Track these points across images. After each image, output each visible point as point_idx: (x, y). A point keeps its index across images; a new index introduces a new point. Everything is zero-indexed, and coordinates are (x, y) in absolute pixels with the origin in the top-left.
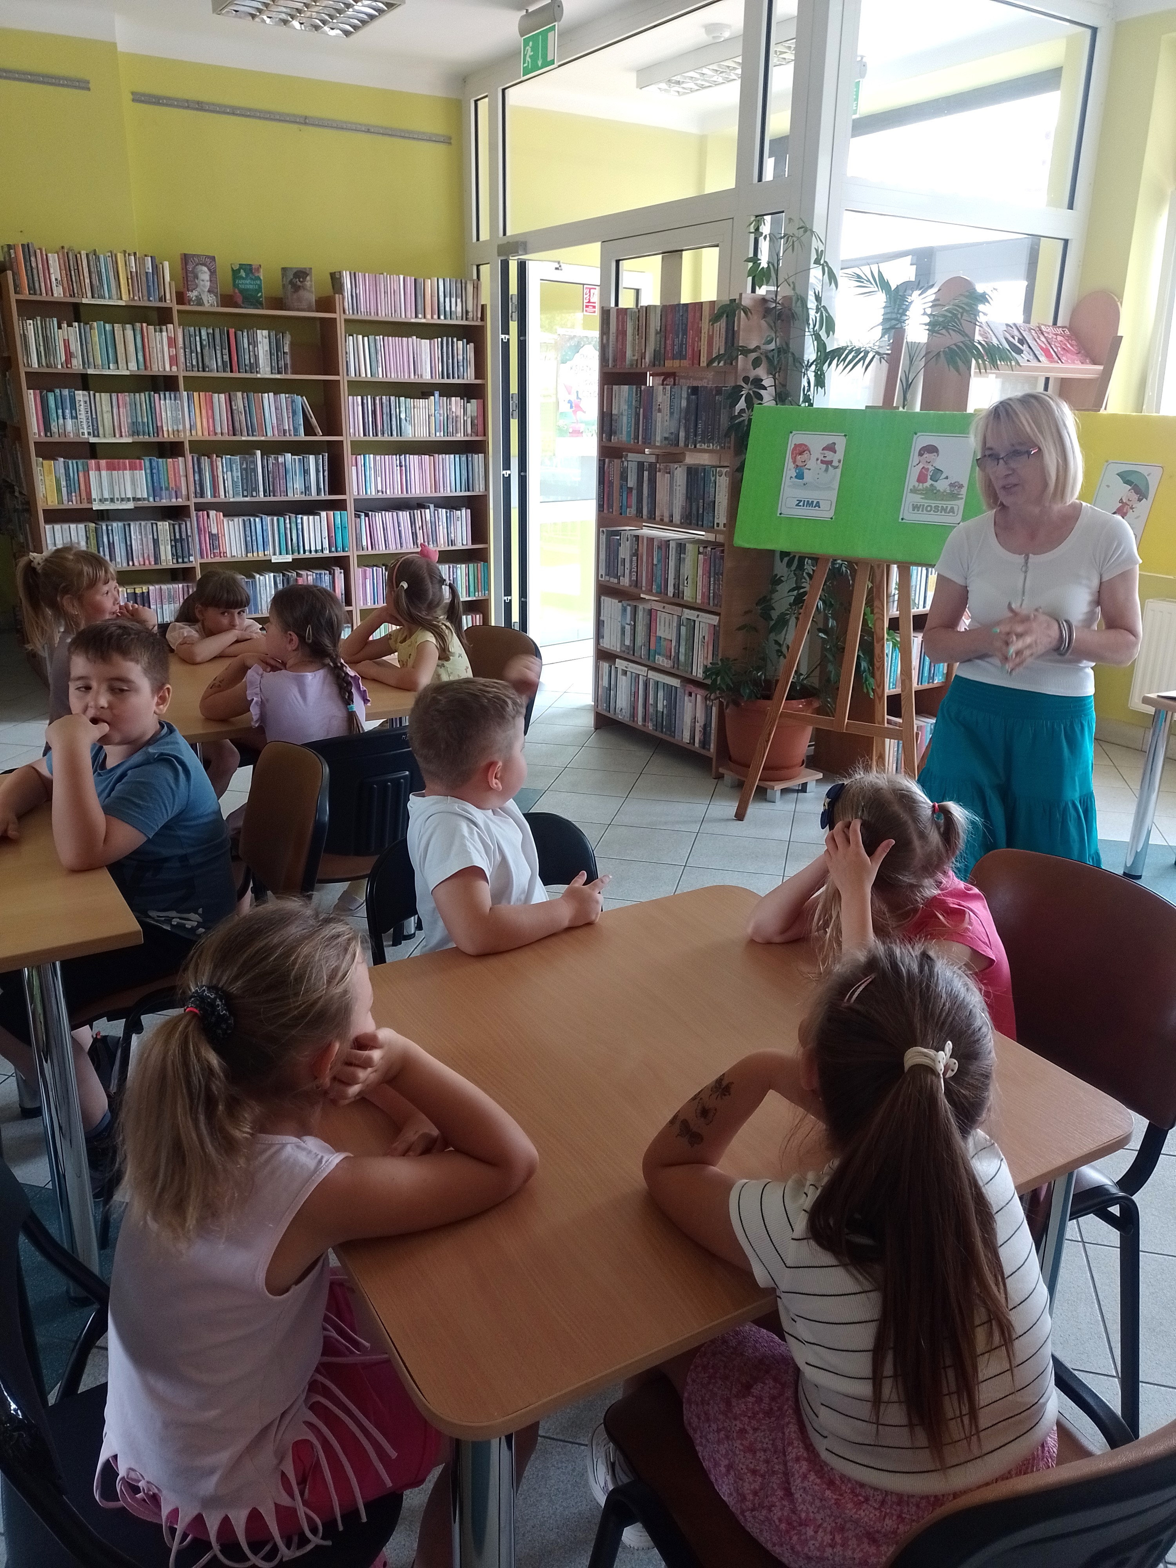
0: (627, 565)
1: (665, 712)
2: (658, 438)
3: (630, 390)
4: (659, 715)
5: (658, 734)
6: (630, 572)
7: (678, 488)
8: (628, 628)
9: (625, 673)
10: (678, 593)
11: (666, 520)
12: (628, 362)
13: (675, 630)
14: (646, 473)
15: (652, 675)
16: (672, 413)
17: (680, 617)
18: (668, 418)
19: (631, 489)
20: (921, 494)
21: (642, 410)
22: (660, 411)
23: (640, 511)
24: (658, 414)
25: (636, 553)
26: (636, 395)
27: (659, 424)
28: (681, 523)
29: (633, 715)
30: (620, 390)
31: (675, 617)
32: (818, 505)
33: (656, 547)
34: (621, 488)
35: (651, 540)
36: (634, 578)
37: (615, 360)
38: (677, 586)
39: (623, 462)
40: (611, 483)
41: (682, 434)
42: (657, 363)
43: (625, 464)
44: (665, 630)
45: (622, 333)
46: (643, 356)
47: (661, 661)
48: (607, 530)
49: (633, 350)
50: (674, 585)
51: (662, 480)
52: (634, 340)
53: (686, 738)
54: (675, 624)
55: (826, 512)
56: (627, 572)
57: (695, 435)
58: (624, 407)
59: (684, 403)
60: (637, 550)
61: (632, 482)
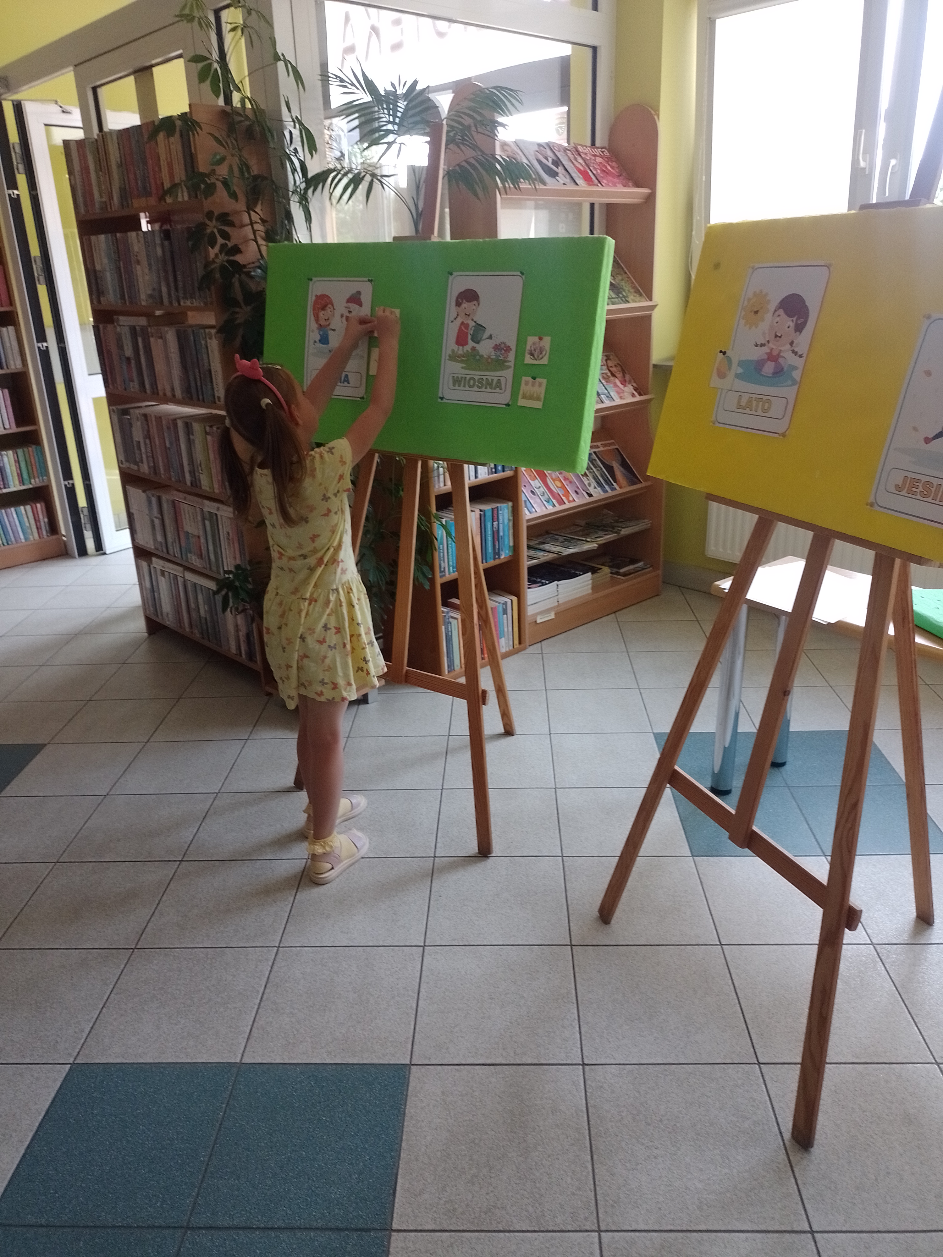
1: (208, 618)
2: (143, 296)
3: (106, 238)
4: (203, 621)
5: (206, 643)
6: (147, 457)
7: (173, 355)
8: (157, 522)
9: (163, 573)
10: (196, 483)
11: (169, 394)
12: (97, 206)
13: (200, 524)
14: (140, 340)
15: (189, 576)
16: (150, 265)
17: (202, 510)
18: (146, 271)
19: (128, 359)
21: (122, 263)
22: (138, 262)
23: (142, 384)
24: (138, 267)
25: (148, 435)
26: (113, 244)
27: (140, 279)
28: (183, 398)
29: (180, 621)
30: (98, 241)
31: (198, 510)
33: (165, 427)
34: (120, 359)
35: (159, 418)
37: (86, 205)
38: (192, 472)
39: (115, 327)
40: (110, 353)
41: (164, 289)
42: (125, 204)
43: (118, 329)
44: (191, 526)
45: (85, 169)
46: (111, 197)
47: (195, 561)
48: (117, 409)
49: (100, 191)
50: (190, 472)
51: (156, 345)
52: (98, 177)
53: (234, 649)
54: (199, 518)
56: (144, 456)
57: (177, 290)
58: (105, 261)
59: (159, 251)
60: (148, 431)
61: (129, 352)
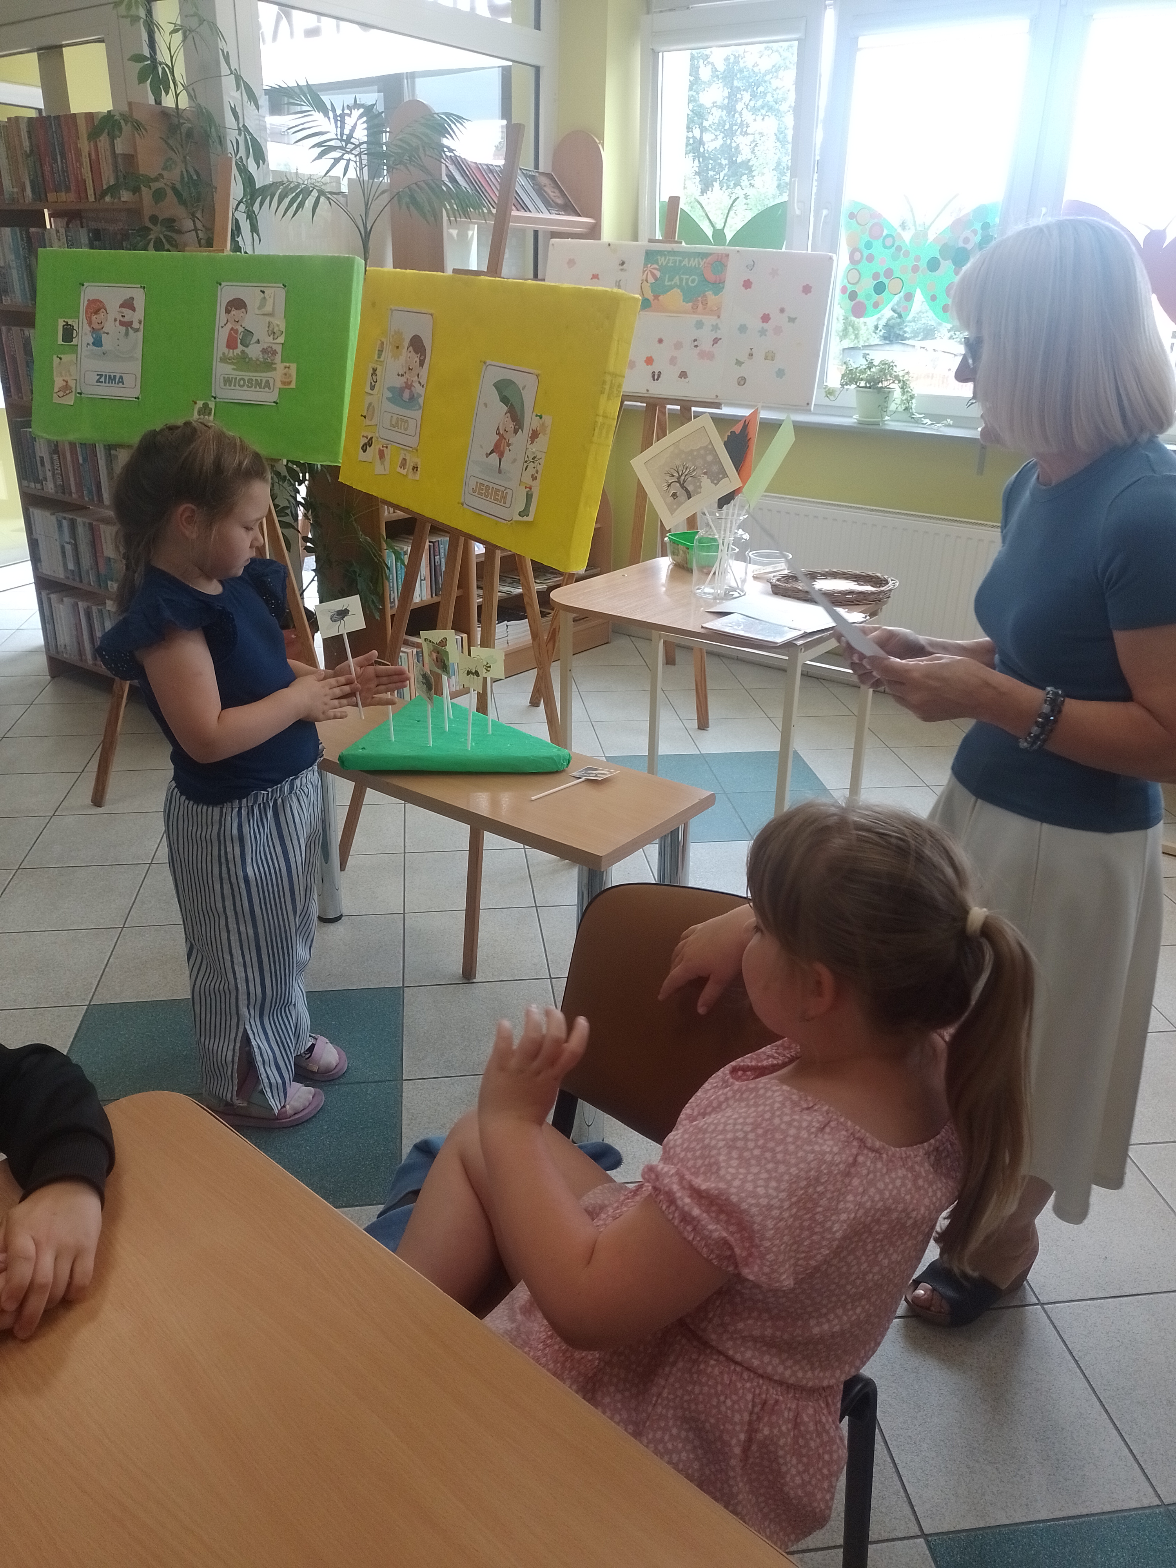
0: (48, 466)
6: (54, 475)
8: (68, 547)
20: (232, 363)
32: (121, 380)
36: (60, 482)
55: (130, 390)
